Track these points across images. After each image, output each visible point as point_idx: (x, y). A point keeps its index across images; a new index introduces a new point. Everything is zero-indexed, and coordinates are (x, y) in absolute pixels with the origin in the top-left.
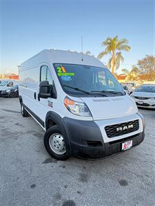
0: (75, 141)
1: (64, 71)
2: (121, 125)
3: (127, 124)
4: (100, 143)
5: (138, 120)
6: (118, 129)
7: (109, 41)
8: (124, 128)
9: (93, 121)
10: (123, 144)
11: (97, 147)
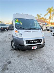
0: (16, 44)
1: (18, 21)
2: (33, 40)
3: (35, 40)
4: (23, 45)
5: (41, 39)
6: (31, 42)
7: (49, 9)
8: (34, 41)
9: (22, 38)
10: (33, 47)
11: (22, 47)
